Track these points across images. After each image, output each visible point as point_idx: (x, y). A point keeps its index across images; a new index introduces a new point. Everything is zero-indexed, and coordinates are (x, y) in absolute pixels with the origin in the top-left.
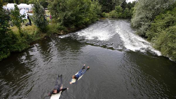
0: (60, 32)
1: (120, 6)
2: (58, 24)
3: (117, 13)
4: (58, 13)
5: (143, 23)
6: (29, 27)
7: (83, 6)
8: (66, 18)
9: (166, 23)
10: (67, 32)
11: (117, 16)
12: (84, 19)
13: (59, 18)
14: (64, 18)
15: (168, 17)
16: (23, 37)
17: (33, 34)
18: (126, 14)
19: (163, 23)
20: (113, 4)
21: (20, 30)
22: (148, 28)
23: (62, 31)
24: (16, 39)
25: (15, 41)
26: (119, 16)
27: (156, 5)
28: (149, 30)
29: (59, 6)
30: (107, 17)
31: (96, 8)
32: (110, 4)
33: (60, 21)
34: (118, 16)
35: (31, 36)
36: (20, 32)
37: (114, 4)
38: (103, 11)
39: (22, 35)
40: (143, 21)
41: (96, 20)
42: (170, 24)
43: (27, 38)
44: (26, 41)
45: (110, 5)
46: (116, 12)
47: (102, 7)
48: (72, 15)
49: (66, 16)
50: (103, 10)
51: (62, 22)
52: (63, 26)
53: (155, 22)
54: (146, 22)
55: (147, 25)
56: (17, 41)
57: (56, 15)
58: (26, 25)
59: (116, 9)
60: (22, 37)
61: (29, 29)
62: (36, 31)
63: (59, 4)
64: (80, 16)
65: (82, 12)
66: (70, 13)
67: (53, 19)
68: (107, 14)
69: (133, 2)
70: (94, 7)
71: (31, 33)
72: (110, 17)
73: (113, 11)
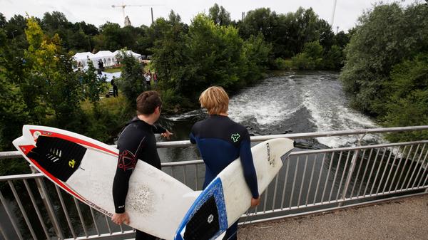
0: (173, 109)
1: (317, 43)
2: (170, 92)
3: (310, 58)
4: (170, 69)
5: (363, 83)
6: (112, 99)
7: (224, 52)
8: (186, 79)
9: (414, 82)
10: (187, 107)
11: (312, 64)
12: (226, 78)
13: (172, 79)
14: (182, 78)
15: (417, 67)
16: (100, 120)
17: (119, 114)
18: (334, 60)
19: (407, 80)
20: (299, 39)
21: (96, 106)
22: (376, 94)
23: (178, 105)
24: (88, 124)
25: (86, 128)
26: (316, 64)
27: (387, 42)
28: (379, 98)
29: (174, 56)
30: (287, 69)
31: (257, 51)
32: (292, 39)
33: (173, 85)
34: (314, 66)
35: (114, 117)
36: (95, 110)
37: (303, 38)
38: (277, 56)
39: (98, 115)
40: (364, 78)
41: (257, 77)
42: (424, 83)
43: (107, 123)
44: (105, 127)
45: (293, 42)
46: (307, 57)
47: (274, 46)
48: (199, 73)
49: (185, 75)
50: (276, 54)
51: (177, 88)
52: (181, 95)
53: (390, 80)
54: (370, 80)
55: (372, 86)
56: (89, 127)
57: (166, 74)
58: (107, 96)
59: (309, 50)
60: (98, 119)
61: (111, 104)
62: (124, 108)
63: (173, 51)
64: (217, 72)
65: (221, 65)
66: (194, 70)
67: (161, 82)
68: (288, 62)
69: (350, 31)
70: (254, 50)
71: (115, 112)
72: (295, 68)
73: (302, 56)
